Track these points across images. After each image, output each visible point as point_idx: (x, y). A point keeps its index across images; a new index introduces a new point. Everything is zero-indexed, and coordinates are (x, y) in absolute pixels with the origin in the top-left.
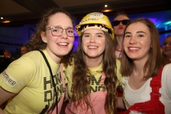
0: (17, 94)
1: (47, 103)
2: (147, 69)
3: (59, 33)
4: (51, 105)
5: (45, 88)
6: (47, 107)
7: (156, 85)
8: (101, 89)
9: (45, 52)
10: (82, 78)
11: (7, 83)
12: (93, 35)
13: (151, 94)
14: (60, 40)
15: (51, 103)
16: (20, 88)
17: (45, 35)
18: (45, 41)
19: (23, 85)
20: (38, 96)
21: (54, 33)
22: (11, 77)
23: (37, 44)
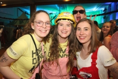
0: (17, 60)
1: (34, 65)
2: (90, 48)
3: (41, 25)
4: (36, 66)
5: (33, 57)
6: (34, 67)
7: (94, 58)
8: (65, 56)
9: (33, 35)
10: (56, 50)
11: (12, 54)
12: (65, 25)
13: (92, 63)
14: (41, 29)
15: (36, 65)
16: (19, 56)
17: (33, 25)
18: (33, 28)
19: (20, 55)
20: (29, 61)
21: (38, 24)
22: (14, 51)
23: (28, 29)
